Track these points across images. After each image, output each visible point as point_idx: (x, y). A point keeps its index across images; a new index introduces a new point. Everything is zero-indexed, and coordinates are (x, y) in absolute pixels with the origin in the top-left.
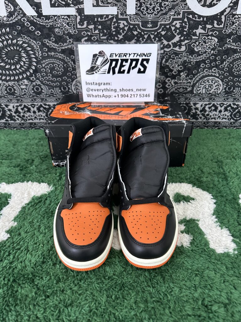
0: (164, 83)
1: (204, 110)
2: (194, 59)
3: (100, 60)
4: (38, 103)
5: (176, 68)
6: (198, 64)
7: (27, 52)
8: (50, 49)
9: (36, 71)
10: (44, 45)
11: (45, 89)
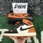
1: (36, 13)
2: (35, 4)
3: (16, 6)
4: (5, 12)
5: (31, 6)
7: (2, 3)
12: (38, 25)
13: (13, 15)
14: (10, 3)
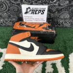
0: (50, 15)
2: (60, 8)
4: (10, 20)
5: (54, 10)
6: (61, 9)
8: (13, 3)
9: (8, 10)
10: (10, 2)
11: (12, 16)
12: (65, 44)
13: (23, 25)
14: (19, 5)
